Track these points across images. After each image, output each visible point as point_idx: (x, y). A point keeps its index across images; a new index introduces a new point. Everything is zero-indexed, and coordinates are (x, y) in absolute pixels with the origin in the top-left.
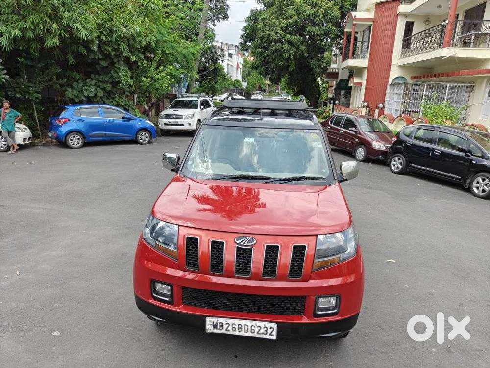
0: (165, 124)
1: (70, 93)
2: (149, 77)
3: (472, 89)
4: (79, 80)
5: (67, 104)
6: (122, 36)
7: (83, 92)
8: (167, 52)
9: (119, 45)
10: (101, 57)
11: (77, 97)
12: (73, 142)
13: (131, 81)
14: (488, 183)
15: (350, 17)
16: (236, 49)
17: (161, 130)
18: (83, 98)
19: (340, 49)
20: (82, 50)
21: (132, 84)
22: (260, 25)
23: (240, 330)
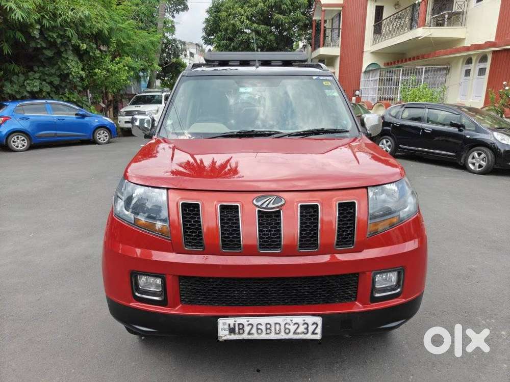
0: (126, 122)
1: (8, 89)
2: (104, 69)
3: (448, 70)
4: (19, 73)
5: (6, 100)
6: (69, 20)
7: (26, 87)
8: (124, 42)
9: (65, 30)
10: (44, 45)
11: (18, 92)
12: (16, 144)
13: (83, 74)
14: (485, 158)
15: (318, 4)
16: (198, 47)
17: (122, 129)
18: (25, 93)
19: (308, 39)
20: (20, 36)
21: (84, 76)
22: (224, 14)
23: (268, 331)
